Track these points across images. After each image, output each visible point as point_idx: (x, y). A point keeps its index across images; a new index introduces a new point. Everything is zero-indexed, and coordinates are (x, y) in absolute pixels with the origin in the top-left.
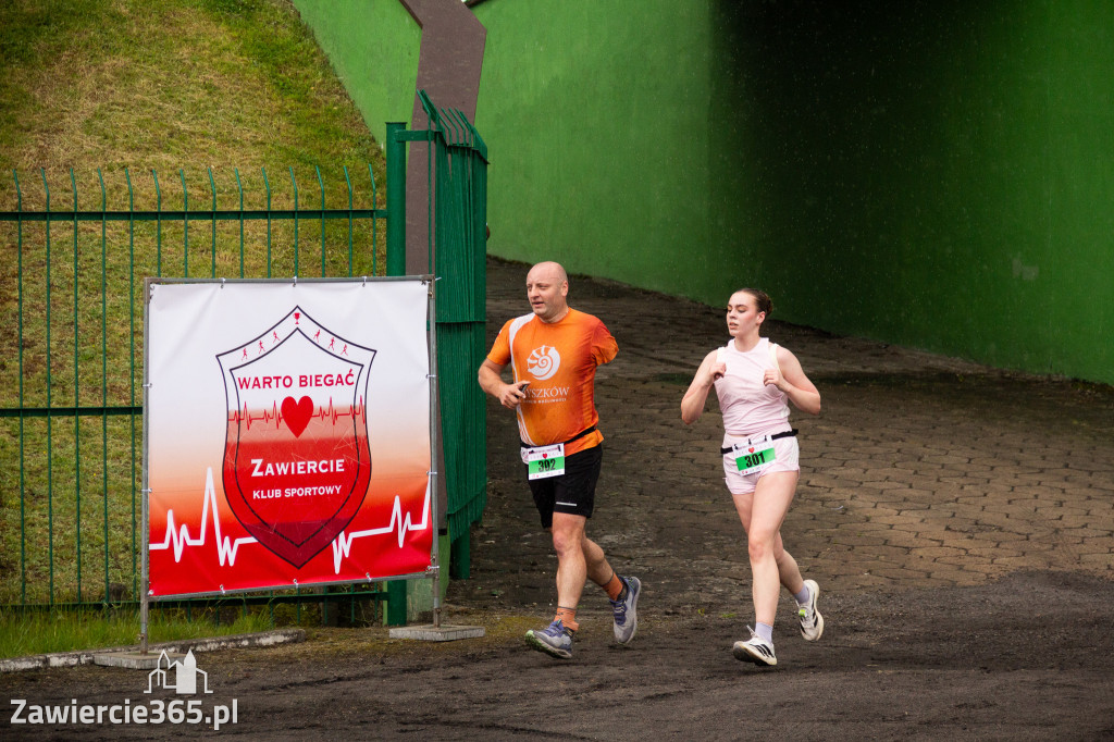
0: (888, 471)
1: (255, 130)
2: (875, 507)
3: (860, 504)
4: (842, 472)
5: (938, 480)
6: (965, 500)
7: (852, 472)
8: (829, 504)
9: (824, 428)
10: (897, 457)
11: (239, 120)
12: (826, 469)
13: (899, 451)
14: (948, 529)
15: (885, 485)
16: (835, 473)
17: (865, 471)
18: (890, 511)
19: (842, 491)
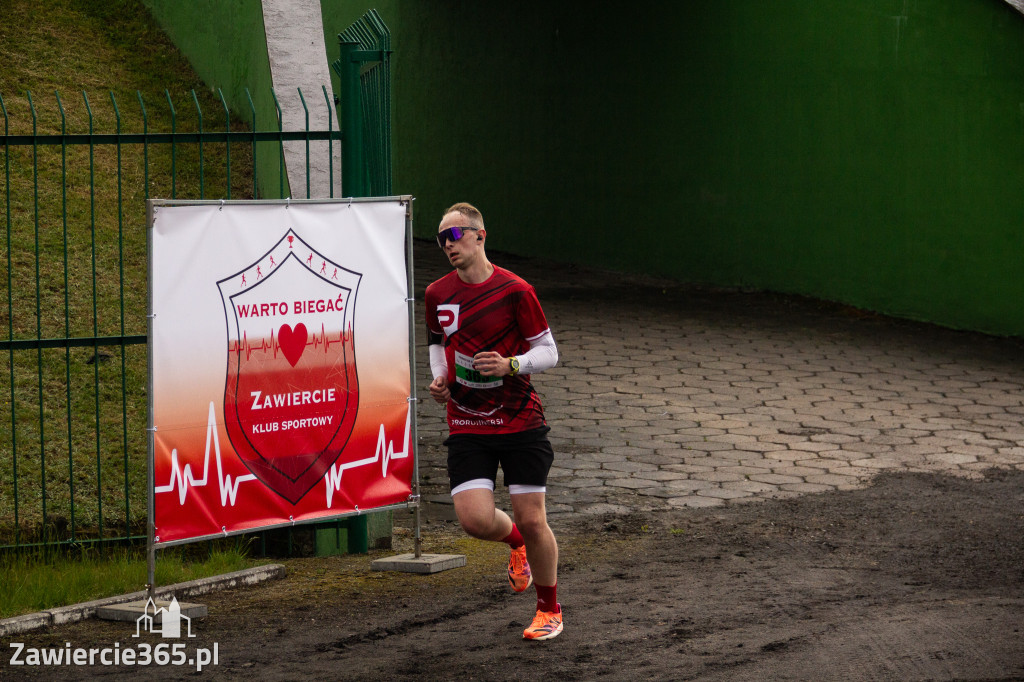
0: (679, 378)
1: (96, 76)
2: (695, 412)
3: (681, 410)
4: (638, 379)
5: (732, 386)
6: (771, 403)
7: (647, 379)
8: (650, 410)
9: (592, 339)
10: (677, 364)
11: (81, 67)
12: (621, 376)
13: (675, 358)
14: (781, 432)
15: (687, 391)
16: (634, 380)
17: (658, 378)
18: (711, 416)
19: (652, 397)
